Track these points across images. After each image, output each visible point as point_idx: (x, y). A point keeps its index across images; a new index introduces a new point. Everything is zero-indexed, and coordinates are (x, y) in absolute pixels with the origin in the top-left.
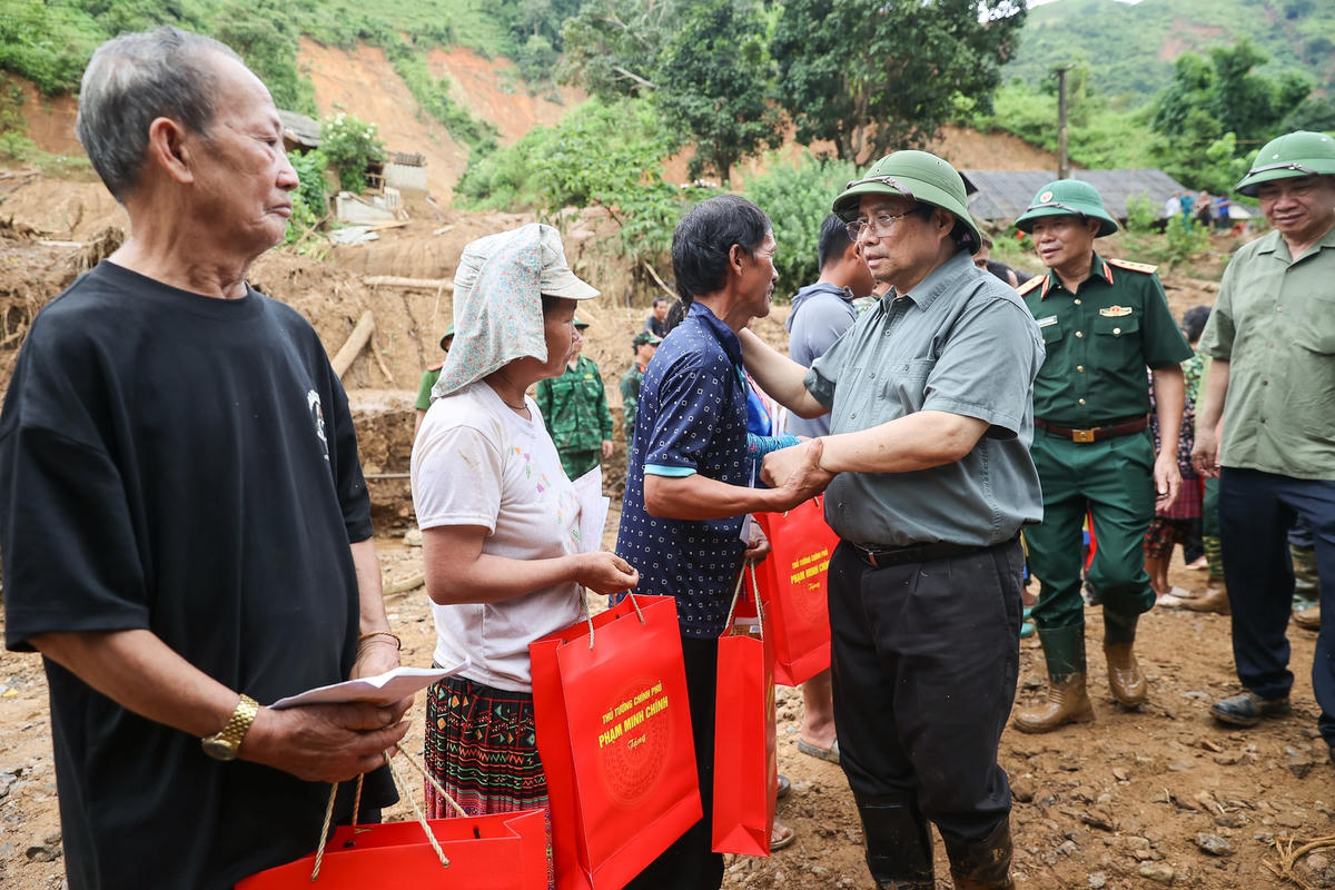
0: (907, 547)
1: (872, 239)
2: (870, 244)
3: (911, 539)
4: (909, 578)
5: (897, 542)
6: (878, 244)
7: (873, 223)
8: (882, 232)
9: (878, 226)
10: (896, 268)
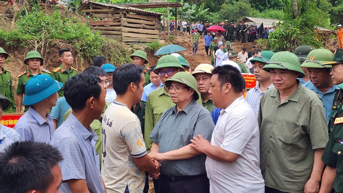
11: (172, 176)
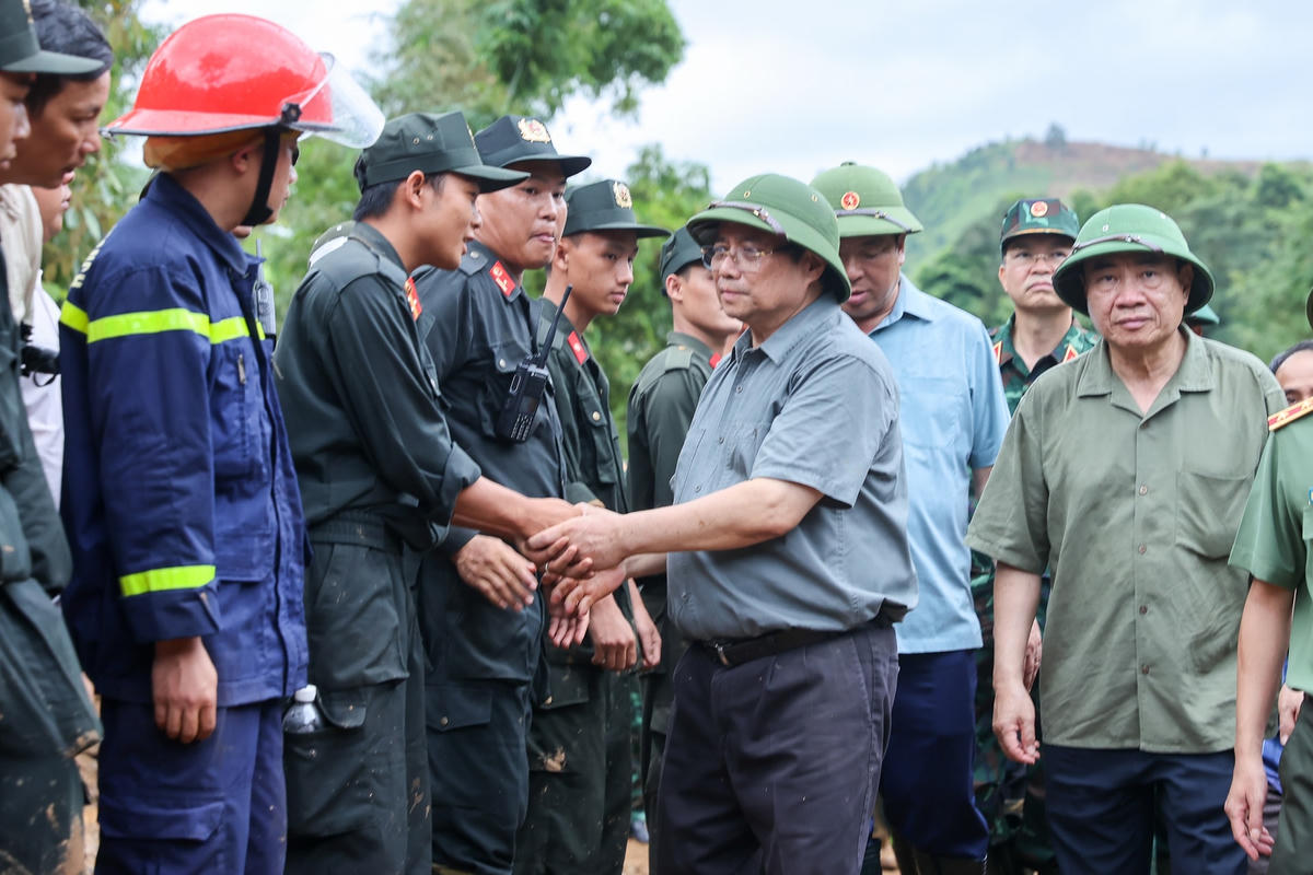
0: (759, 638)
1: (733, 272)
2: (729, 277)
3: (761, 628)
4: (763, 673)
5: (747, 631)
6: (738, 278)
7: (736, 254)
8: (745, 265)
9: (740, 256)
10: (755, 307)
11: (719, 639)
